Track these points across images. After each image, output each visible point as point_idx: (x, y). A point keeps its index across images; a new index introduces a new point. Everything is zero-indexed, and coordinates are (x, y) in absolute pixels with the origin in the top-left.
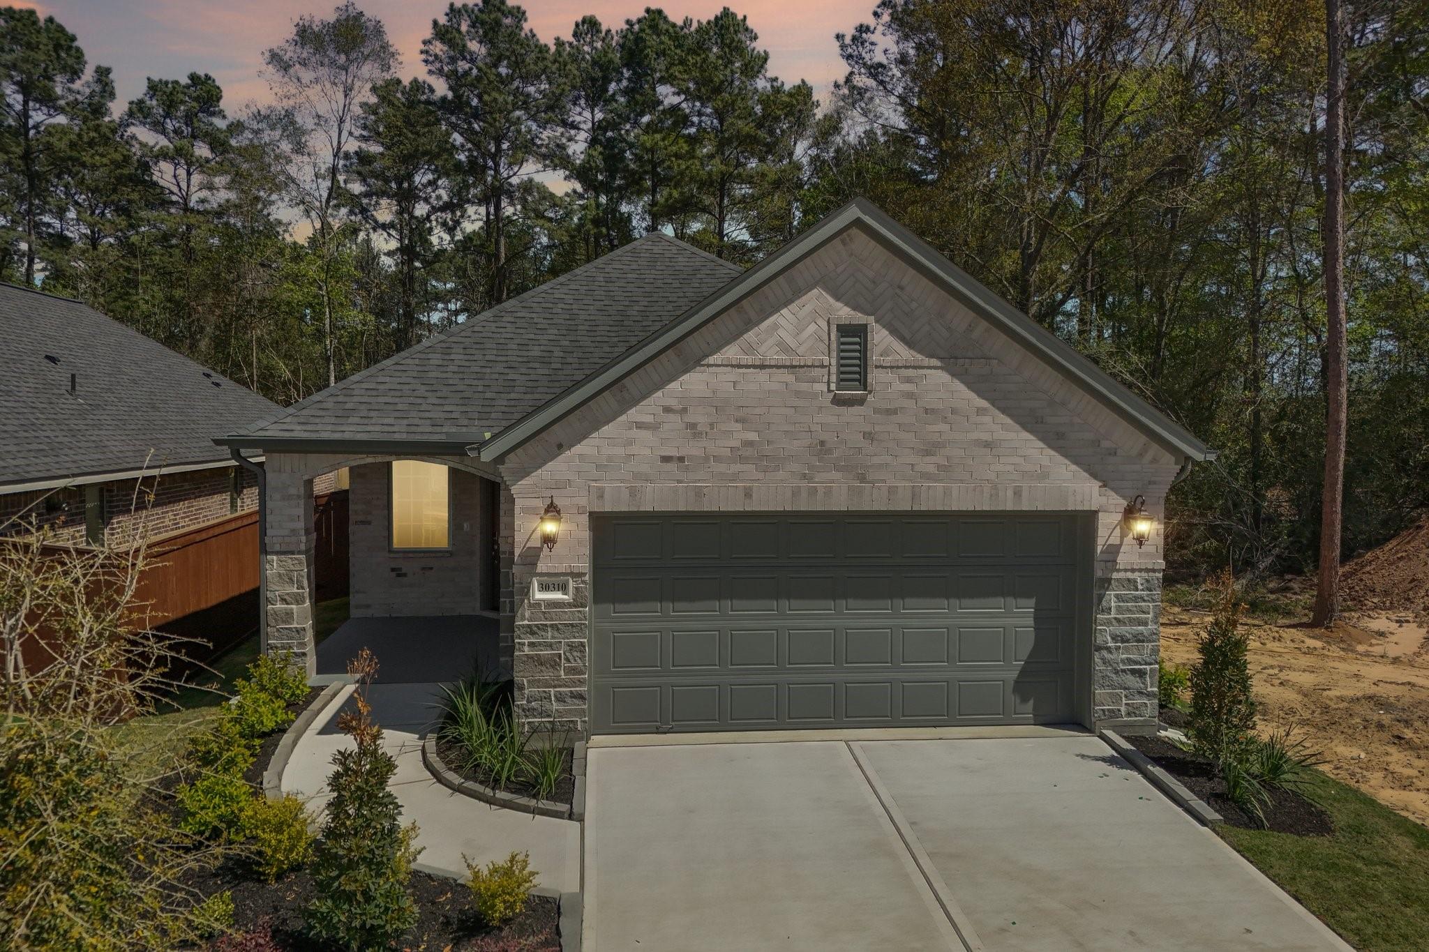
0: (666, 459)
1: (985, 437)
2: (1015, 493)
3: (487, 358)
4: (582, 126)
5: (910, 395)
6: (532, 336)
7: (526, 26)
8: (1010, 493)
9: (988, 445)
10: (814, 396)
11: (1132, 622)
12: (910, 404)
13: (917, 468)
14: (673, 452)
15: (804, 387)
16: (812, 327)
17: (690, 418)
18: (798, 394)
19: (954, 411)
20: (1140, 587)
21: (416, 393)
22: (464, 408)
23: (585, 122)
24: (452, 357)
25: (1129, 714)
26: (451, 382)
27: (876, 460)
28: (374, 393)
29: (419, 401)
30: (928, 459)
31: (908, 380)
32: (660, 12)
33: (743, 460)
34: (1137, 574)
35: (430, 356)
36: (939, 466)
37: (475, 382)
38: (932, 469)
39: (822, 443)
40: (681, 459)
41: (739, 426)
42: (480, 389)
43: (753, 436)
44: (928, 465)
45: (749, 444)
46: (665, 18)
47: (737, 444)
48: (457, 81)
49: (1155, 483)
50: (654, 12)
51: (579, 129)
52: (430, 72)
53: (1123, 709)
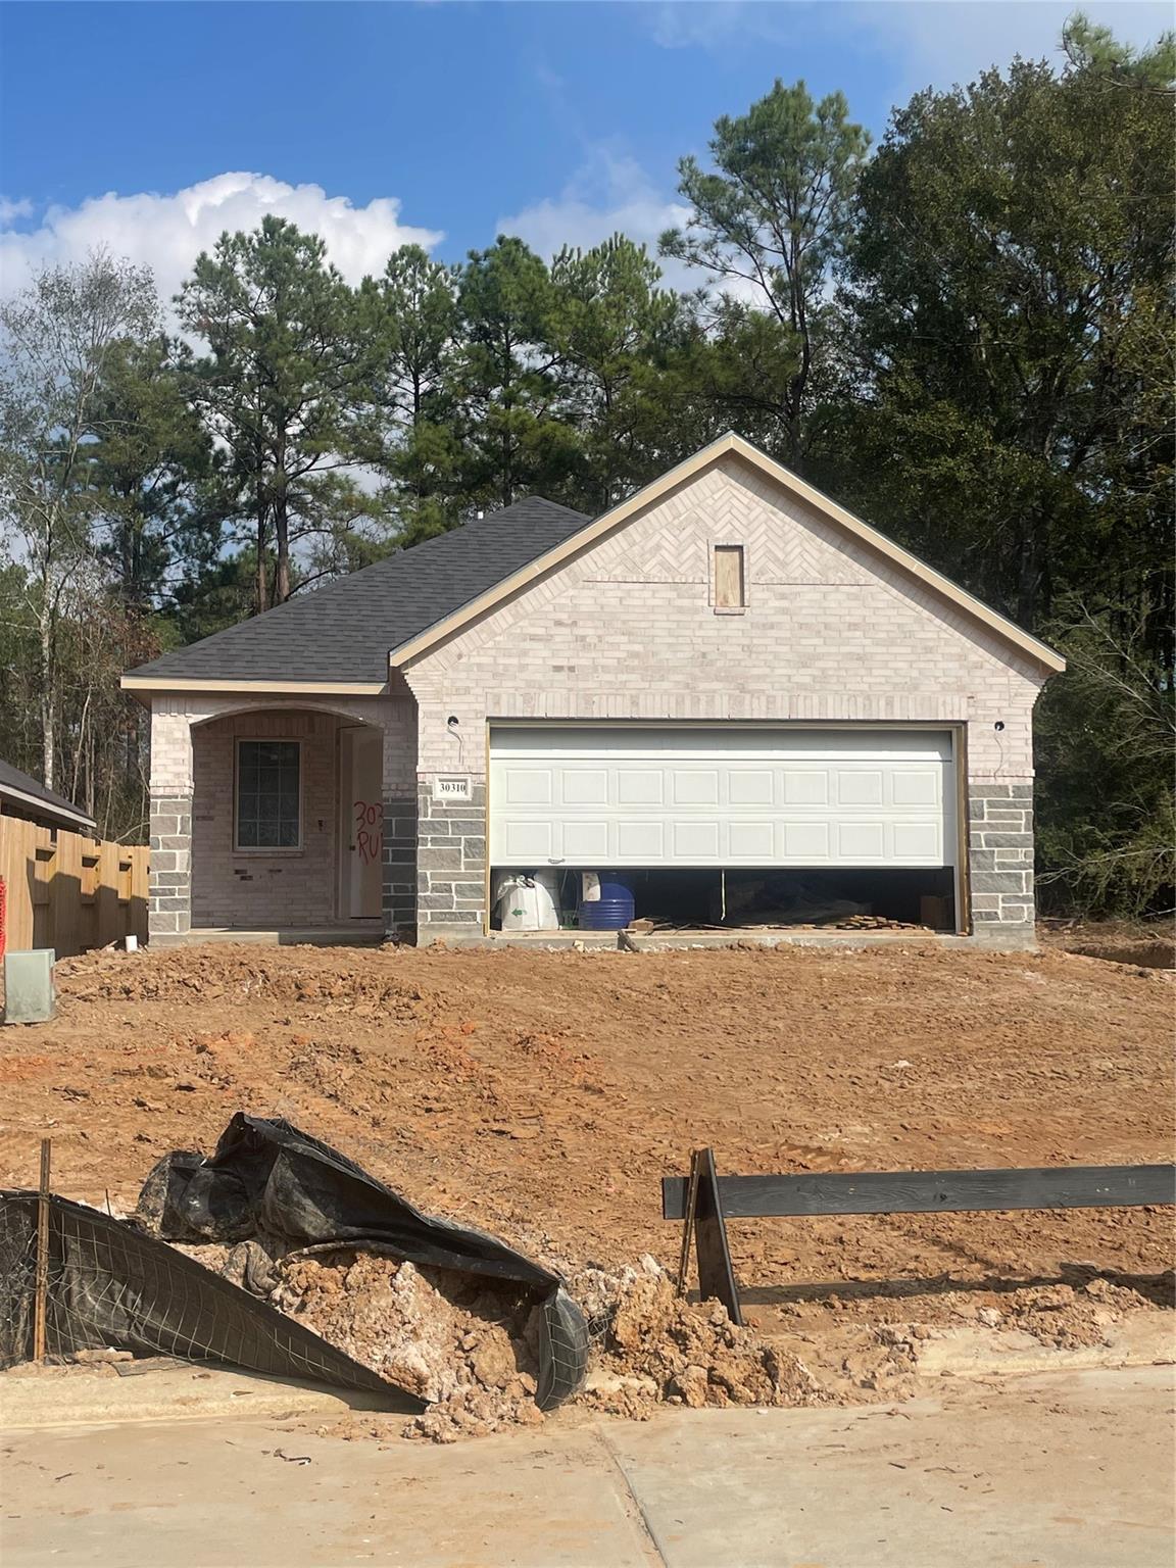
0: (558, 669)
1: (859, 650)
2: (887, 704)
3: (364, 613)
4: (400, 400)
5: (784, 611)
6: (407, 594)
7: (325, 263)
8: (882, 703)
9: (860, 658)
10: (696, 611)
11: (1004, 827)
12: (786, 618)
13: (794, 679)
14: (565, 663)
15: (686, 602)
16: (692, 550)
17: (579, 632)
18: (681, 610)
19: (827, 626)
20: (1011, 794)
21: (296, 643)
22: (347, 655)
23: (404, 395)
24: (327, 612)
25: (1005, 918)
26: (330, 633)
27: (755, 671)
28: (255, 642)
29: (302, 648)
30: (803, 671)
31: (783, 597)
32: (517, 242)
33: (630, 670)
34: (1007, 779)
35: (305, 611)
36: (814, 677)
37: (354, 633)
38: (808, 680)
39: (704, 655)
40: (572, 669)
41: (625, 639)
42: (361, 639)
43: (637, 648)
44: (803, 677)
45: (635, 655)
46: (525, 249)
47: (623, 655)
48: (223, 338)
49: (1021, 695)
50: (509, 242)
51: (394, 405)
52: (184, 327)
53: (999, 912)
